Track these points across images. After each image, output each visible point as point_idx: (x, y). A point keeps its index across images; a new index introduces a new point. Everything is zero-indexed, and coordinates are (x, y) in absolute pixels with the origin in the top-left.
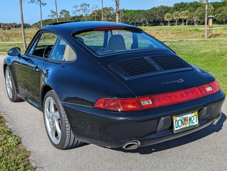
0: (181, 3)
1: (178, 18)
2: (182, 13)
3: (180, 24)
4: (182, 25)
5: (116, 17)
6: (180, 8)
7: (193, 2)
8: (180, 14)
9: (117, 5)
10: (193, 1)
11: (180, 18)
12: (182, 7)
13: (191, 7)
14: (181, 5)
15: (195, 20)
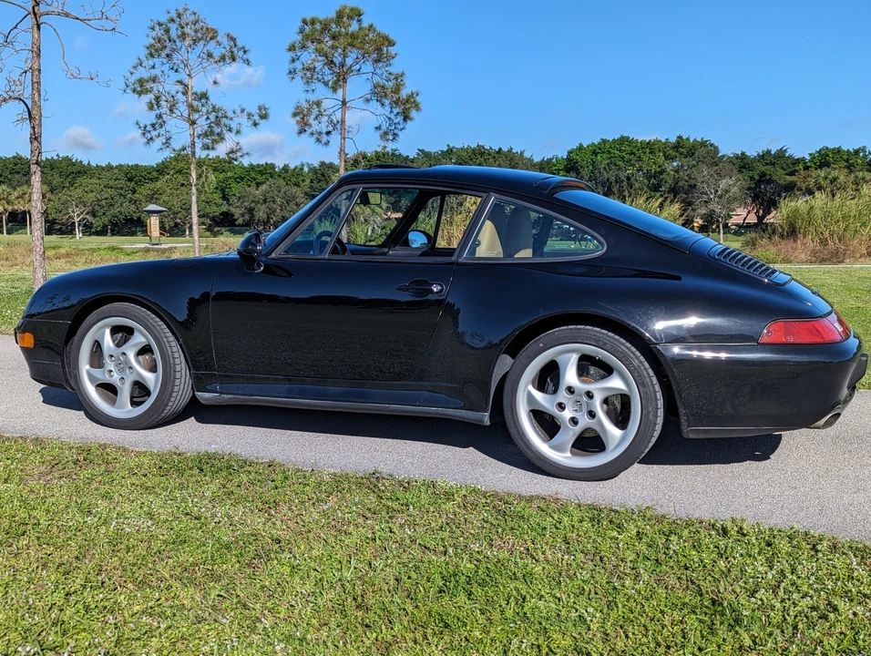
0: (14, 157)
1: (10, 208)
2: (21, 192)
3: (17, 230)
4: (26, 234)
5: (33, 177)
6: (11, 173)
7: (55, 158)
8: (16, 194)
9: (36, 138)
10: (58, 155)
11: (16, 207)
12: (19, 173)
13: (52, 175)
14: (16, 165)
15: (76, 220)
